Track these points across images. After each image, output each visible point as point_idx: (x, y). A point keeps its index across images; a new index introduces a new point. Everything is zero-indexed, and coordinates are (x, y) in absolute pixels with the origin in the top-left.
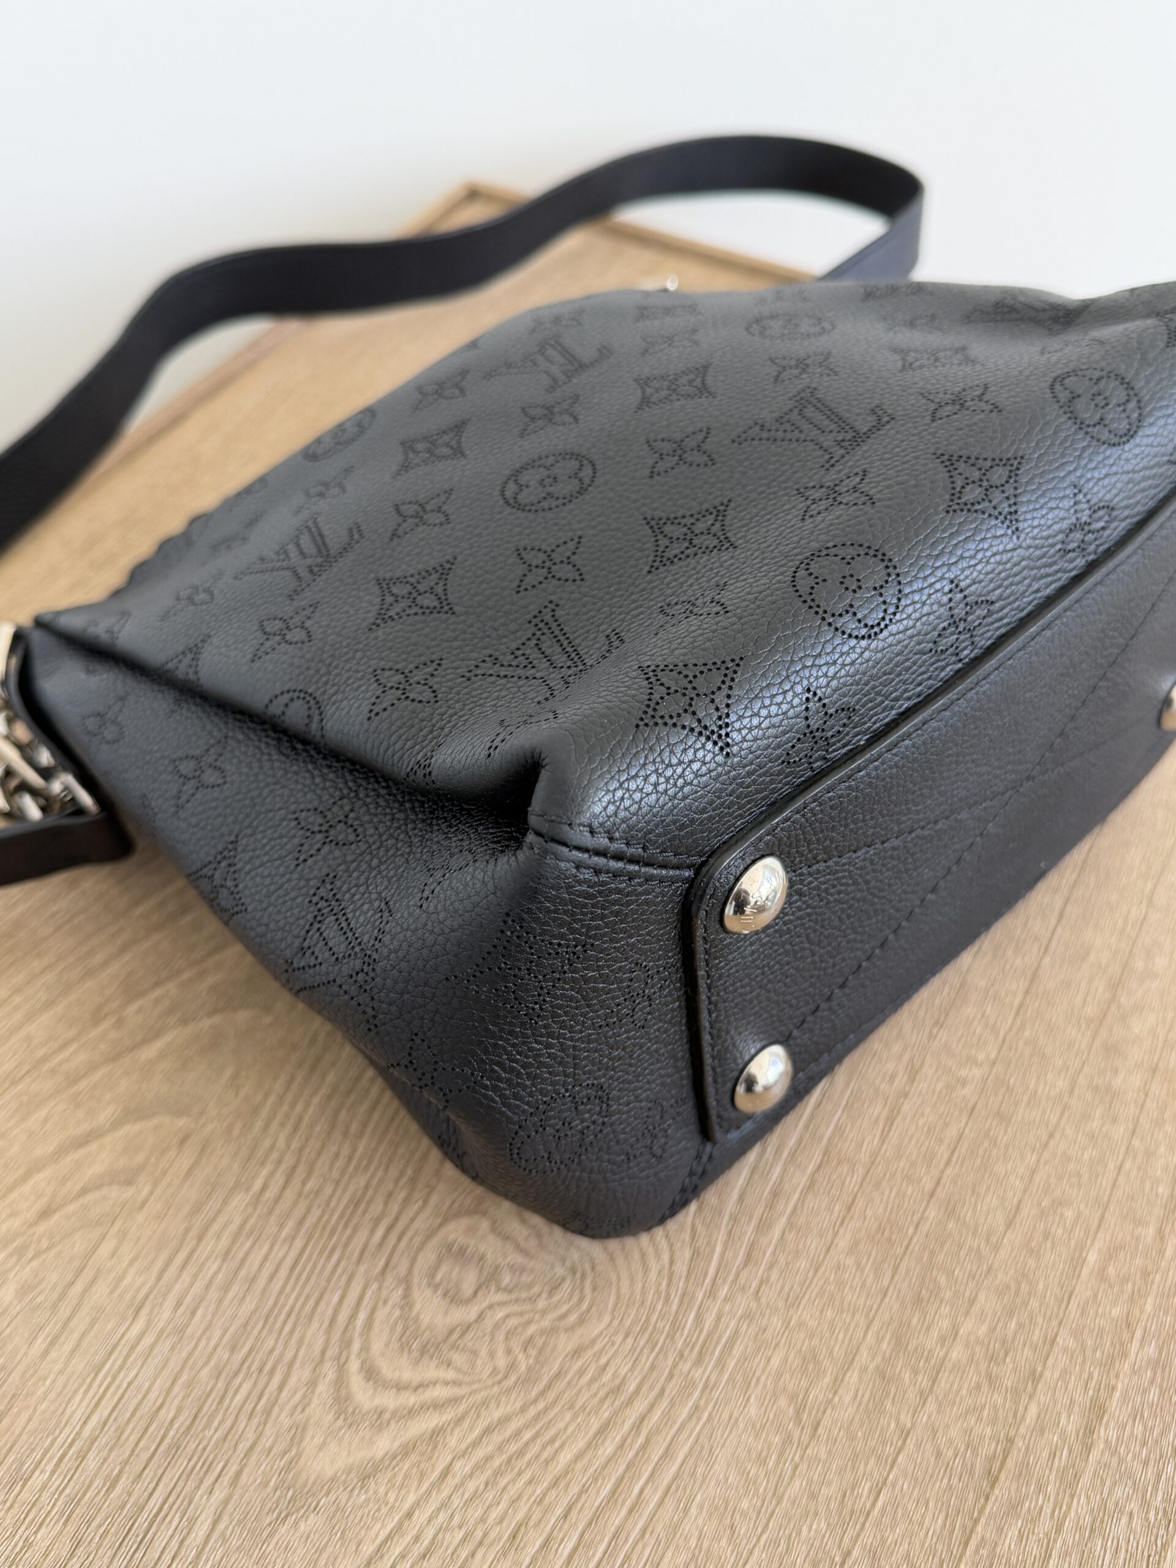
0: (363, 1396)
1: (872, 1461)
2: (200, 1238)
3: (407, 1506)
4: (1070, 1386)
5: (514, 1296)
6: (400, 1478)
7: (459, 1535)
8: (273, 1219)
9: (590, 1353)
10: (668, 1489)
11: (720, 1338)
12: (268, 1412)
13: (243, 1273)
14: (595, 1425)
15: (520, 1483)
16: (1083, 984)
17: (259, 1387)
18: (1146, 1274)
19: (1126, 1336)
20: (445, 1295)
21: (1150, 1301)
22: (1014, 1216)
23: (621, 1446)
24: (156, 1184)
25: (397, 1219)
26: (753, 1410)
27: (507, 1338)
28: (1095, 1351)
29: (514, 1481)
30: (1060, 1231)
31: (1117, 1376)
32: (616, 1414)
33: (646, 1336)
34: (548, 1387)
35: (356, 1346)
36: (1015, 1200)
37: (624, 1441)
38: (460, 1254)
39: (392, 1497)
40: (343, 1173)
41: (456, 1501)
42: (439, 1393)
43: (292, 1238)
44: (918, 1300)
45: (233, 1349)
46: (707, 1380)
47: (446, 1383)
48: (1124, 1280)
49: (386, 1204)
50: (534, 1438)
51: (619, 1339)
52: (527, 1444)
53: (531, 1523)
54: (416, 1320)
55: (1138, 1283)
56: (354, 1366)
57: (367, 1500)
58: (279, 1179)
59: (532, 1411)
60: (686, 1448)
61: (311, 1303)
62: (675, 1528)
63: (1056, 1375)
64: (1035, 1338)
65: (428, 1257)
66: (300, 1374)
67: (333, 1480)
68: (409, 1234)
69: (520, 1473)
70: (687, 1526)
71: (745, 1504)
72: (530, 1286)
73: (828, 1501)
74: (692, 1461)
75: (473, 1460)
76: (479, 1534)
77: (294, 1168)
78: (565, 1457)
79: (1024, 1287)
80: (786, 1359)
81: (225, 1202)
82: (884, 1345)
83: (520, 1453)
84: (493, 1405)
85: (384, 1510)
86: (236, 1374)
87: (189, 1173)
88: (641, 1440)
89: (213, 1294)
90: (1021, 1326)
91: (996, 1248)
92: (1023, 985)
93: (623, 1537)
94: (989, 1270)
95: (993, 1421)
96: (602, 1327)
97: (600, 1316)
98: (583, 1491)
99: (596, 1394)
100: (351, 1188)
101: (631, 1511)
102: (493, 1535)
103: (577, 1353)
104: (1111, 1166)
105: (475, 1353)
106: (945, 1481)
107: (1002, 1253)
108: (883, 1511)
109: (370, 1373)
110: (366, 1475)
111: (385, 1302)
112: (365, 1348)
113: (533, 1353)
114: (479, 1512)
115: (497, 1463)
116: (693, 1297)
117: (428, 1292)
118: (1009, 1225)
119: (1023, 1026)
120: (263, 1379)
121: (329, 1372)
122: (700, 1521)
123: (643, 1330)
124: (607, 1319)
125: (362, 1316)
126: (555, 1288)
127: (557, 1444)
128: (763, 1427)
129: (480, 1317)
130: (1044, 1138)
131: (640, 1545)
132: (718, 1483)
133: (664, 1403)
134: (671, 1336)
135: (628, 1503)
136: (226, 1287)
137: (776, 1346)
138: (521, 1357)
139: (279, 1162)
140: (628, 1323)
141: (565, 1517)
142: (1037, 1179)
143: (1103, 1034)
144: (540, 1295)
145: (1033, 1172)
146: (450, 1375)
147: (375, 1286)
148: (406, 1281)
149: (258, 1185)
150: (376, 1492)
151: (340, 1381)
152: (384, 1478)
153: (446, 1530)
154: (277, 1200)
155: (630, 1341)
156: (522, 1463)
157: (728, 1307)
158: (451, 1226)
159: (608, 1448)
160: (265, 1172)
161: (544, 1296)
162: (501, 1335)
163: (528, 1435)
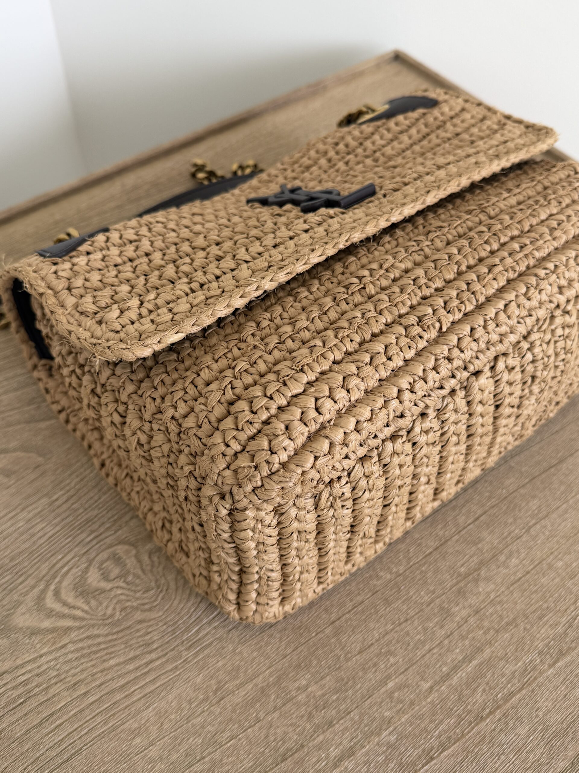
0: (50, 602)
1: (237, 725)
2: (23, 510)
3: (42, 652)
4: (344, 737)
5: (129, 587)
6: (45, 640)
7: (55, 673)
8: (53, 514)
9: (146, 624)
10: (146, 695)
11: (203, 643)
12: (11, 591)
13: (31, 531)
14: (132, 654)
15: (90, 664)
16: (467, 557)
17: (13, 579)
18: (412, 703)
19: (384, 727)
20: (102, 574)
21: (406, 717)
22: (366, 649)
23: (137, 669)
24: (17, 481)
25: (100, 534)
26: (199, 680)
27: (116, 603)
28: (366, 726)
29: (87, 662)
30: (383, 666)
31: (369, 743)
32: (142, 654)
33: (173, 628)
34: (122, 631)
35: (57, 580)
36: (370, 643)
37: (139, 667)
38: (117, 560)
39: (38, 646)
40: (90, 507)
41: (61, 660)
42: (78, 613)
43: (57, 525)
44: (299, 666)
45: (12, 560)
46: (187, 658)
47: (83, 611)
48: (400, 701)
49: (100, 526)
50: (104, 649)
51: (161, 624)
52: (101, 650)
53: (85, 682)
54: (86, 579)
55: (406, 706)
56: (52, 587)
57: (29, 643)
58: (65, 498)
59: (110, 638)
60: (162, 682)
61: (50, 554)
62: (139, 712)
63: (341, 728)
64: (341, 708)
65: (104, 555)
66: (31, 581)
67: (21, 629)
68: (102, 543)
69: (91, 660)
70: (145, 713)
71: (173, 717)
72: (137, 586)
73: (209, 732)
74: (161, 689)
75: (77, 646)
76: (63, 677)
77: (72, 496)
78: (112, 662)
79: (350, 683)
80: (226, 664)
81: (39, 499)
82: (271, 679)
84: (96, 628)
85: (33, 650)
86: (8, 570)
87: (32, 482)
88: (146, 670)
89: (15, 535)
90: (338, 699)
91: (348, 660)
92: (437, 544)
93: (117, 705)
94: (339, 668)
95: (300, 734)
96: (157, 616)
97: (159, 611)
98: (112, 679)
99: (139, 643)
100: (90, 514)
101: (126, 696)
102: (68, 680)
103: (140, 622)
104: (427, 647)
105: (101, 604)
106: (263, 749)
107: (349, 663)
108: (228, 749)
109: (57, 593)
110: (34, 632)
111: (77, 567)
112: (60, 582)
113: (123, 614)
114: (67, 668)
115: (85, 652)
116: (202, 621)
117: (96, 570)
118: (360, 652)
119: (425, 564)
120: (16, 577)
121: (42, 586)
122: (151, 715)
123: (172, 625)
124: (160, 613)
125: (66, 569)
126: (147, 591)
127: (112, 656)
128: (199, 689)
129: (111, 590)
130: (402, 620)
131: (122, 712)
132: (167, 703)
133: (164, 660)
134: (183, 633)
135: (127, 693)
136: (22, 534)
137: (225, 657)
138: (118, 613)
139: (68, 491)
140: (168, 619)
141: (99, 686)
142: (386, 638)
143: (462, 584)
144: (139, 591)
145: (387, 633)
146: (86, 608)
147: (77, 559)
148: (90, 562)
149: (55, 497)
150: (33, 641)
151: (44, 591)
152: (39, 637)
153: (51, 669)
154: (59, 507)
155: (165, 627)
156: (94, 656)
157: (213, 631)
158: (120, 547)
159: (131, 667)
160: (60, 493)
161: (141, 592)
162: (115, 601)
163: (103, 646)
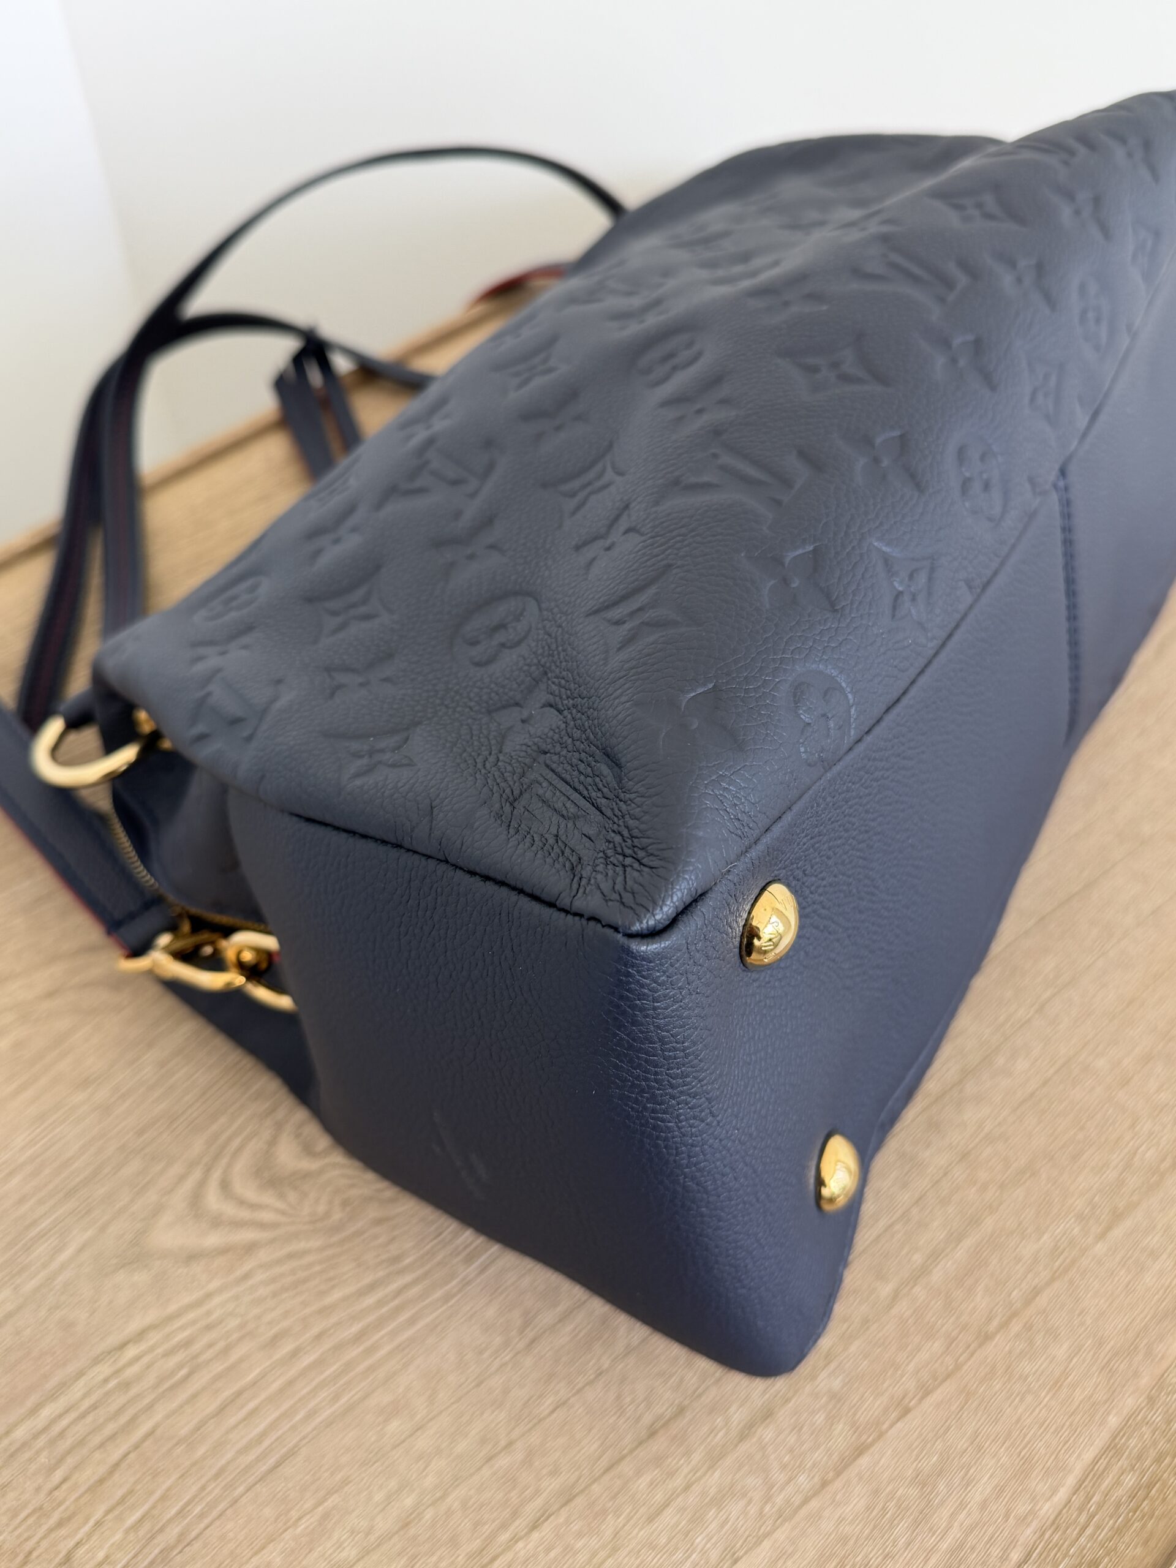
0: (213, 1200)
1: (563, 1383)
3: (212, 1287)
7: (238, 1322)
10: (399, 1346)
15: (295, 1302)
23: (378, 1304)
29: (293, 1298)
32: (387, 1277)
34: (349, 1238)
35: (224, 1161)
37: (384, 1299)
41: (245, 1299)
42: (267, 1216)
47: (276, 1211)
50: (320, 1273)
52: (314, 1275)
53: (289, 1334)
56: (216, 1175)
59: (326, 1253)
60: (427, 1321)
67: (167, 1251)
69: (298, 1295)
71: (451, 1378)
73: (515, 1399)
74: (425, 1333)
75: (272, 1273)
76: (252, 1326)
78: (334, 1295)
83: (305, 1281)
84: (299, 1238)
85: (195, 1285)
88: (396, 1303)
93: (349, 1368)
98: (338, 1324)
99: (379, 1256)
101: (366, 1350)
102: (259, 1332)
105: (305, 1195)
108: (552, 1424)
109: (225, 1186)
111: (258, 1137)
112: (229, 1165)
114: (258, 1312)
115: (287, 1280)
117: (292, 1139)
121: (197, 1174)
125: (238, 1140)
127: (336, 1283)
131: (361, 1378)
133: (426, 1283)
135: (367, 1345)
141: (317, 1338)
146: (280, 1205)
148: (279, 1127)
151: (202, 1184)
152: (203, 1264)
153: (229, 1316)
156: (304, 1287)
163: (317, 1269)
